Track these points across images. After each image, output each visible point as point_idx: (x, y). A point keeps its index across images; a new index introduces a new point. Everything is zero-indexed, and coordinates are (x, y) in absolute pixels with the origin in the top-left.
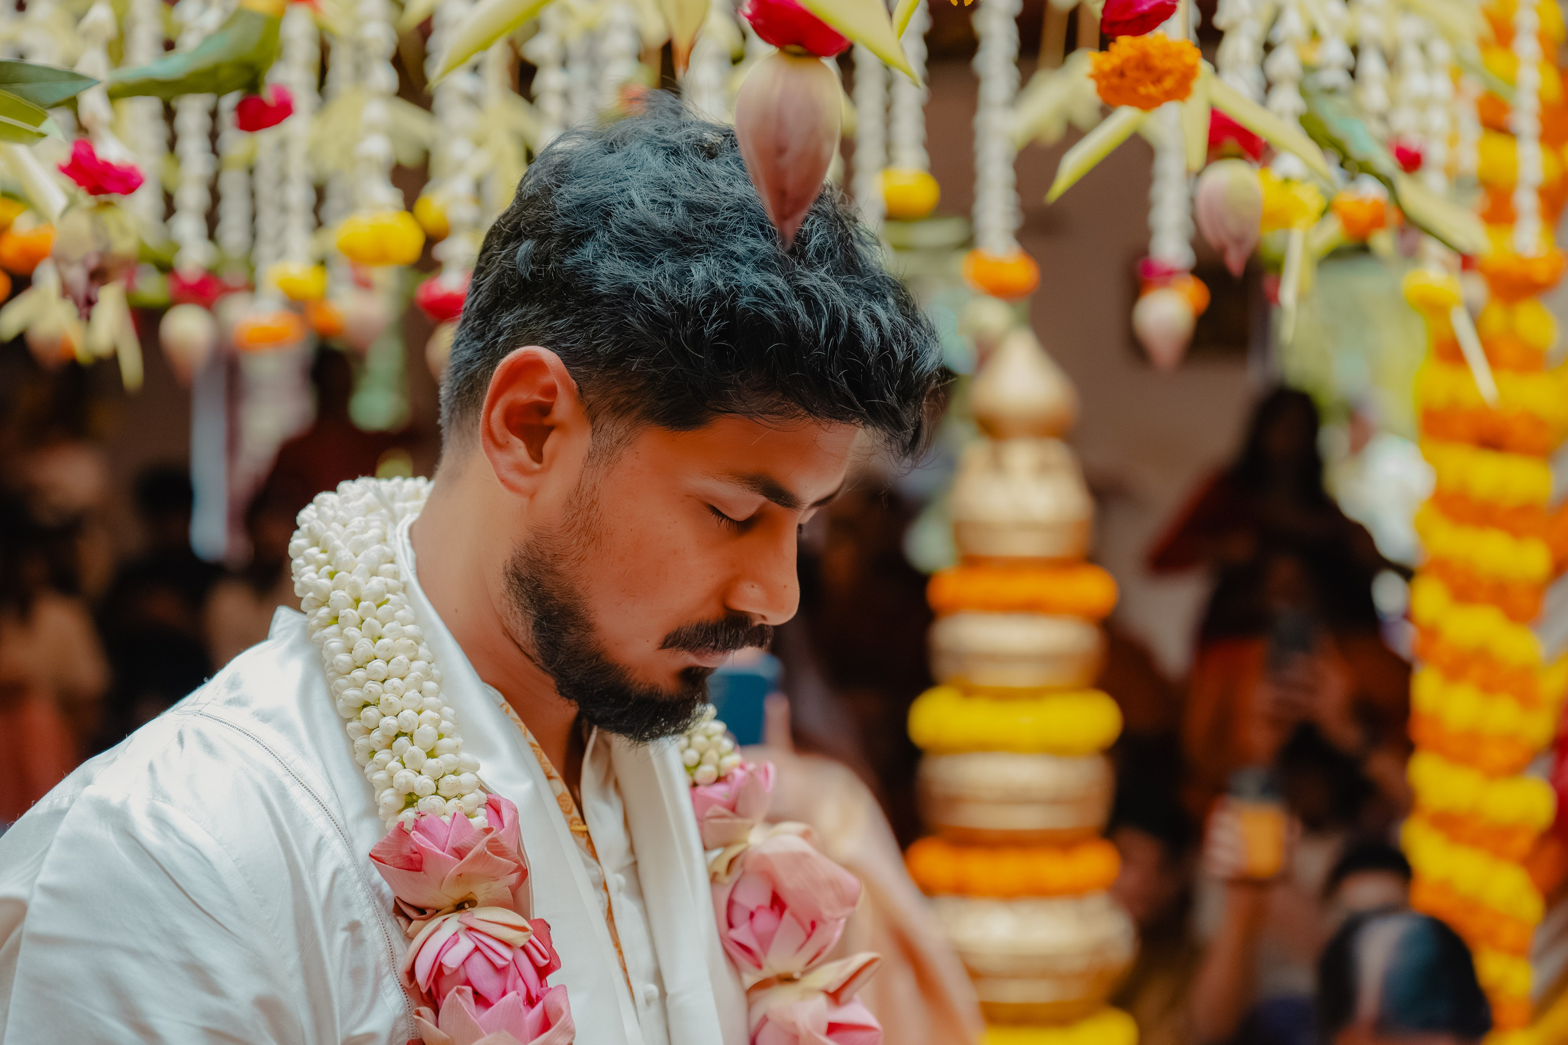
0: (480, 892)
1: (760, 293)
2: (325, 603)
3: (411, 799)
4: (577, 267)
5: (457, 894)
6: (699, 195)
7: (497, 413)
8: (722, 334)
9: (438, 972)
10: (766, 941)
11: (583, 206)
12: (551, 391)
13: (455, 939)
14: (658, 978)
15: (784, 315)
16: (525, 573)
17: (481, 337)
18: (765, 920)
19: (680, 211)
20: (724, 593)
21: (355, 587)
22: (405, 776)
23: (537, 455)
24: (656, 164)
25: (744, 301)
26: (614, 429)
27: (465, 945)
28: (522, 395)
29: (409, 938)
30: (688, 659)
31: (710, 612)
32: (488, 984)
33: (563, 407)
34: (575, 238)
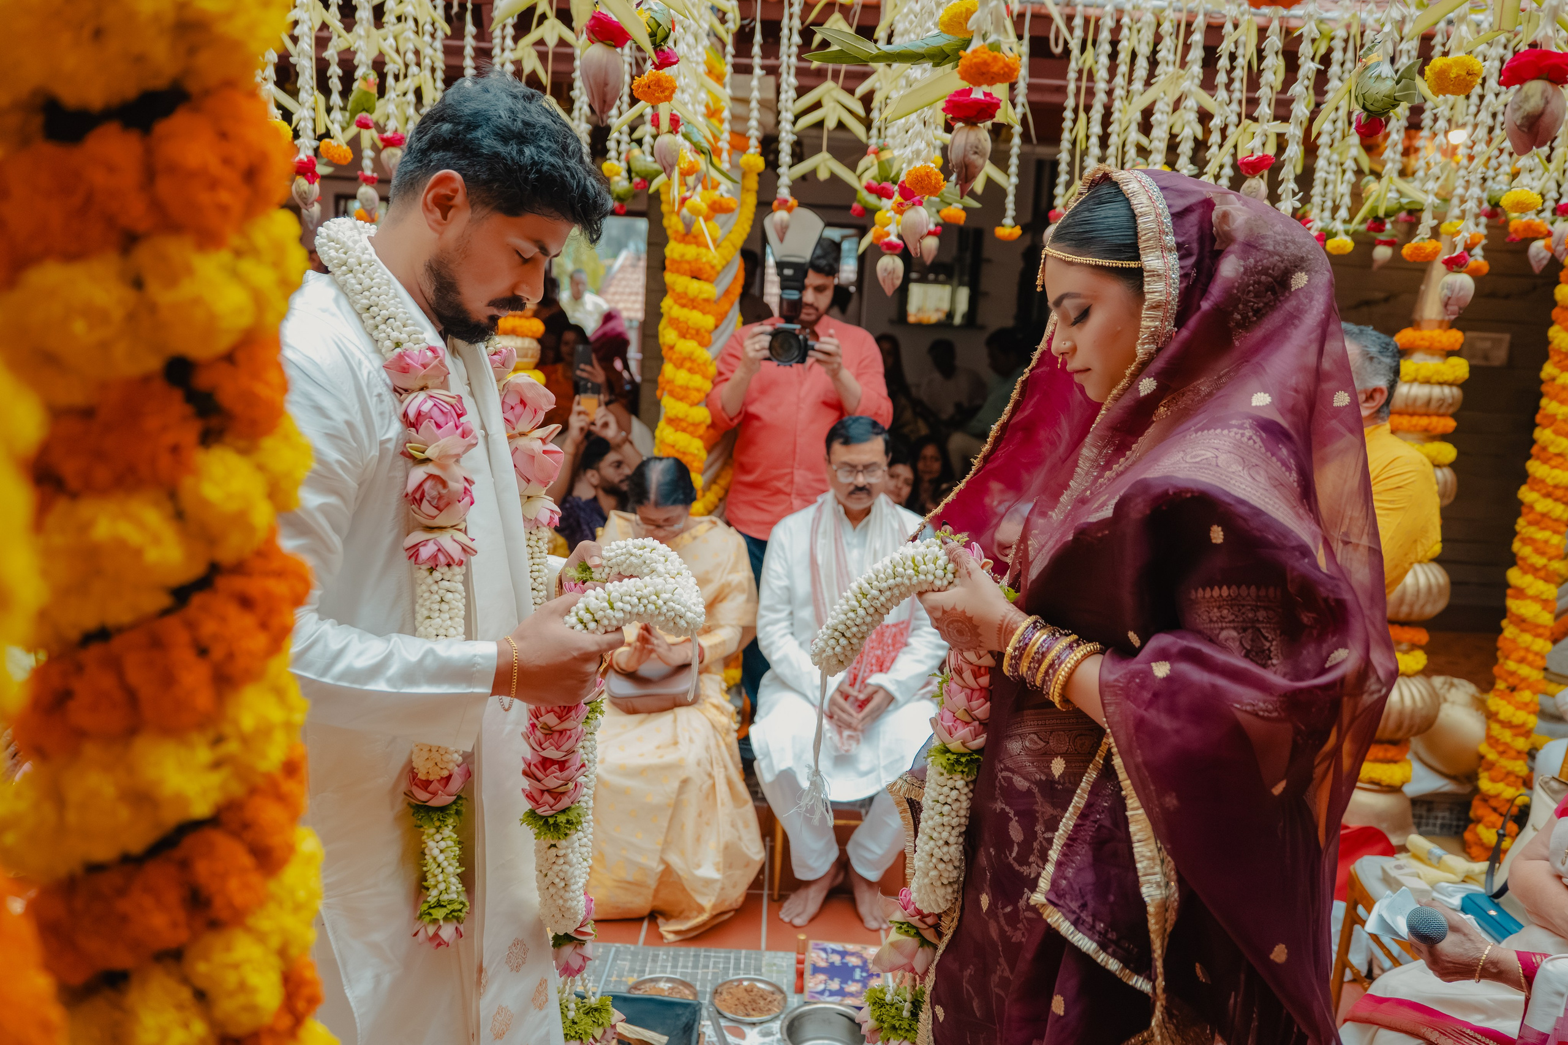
0: (430, 384)
1: (553, 165)
2: (345, 264)
3: (398, 345)
4: (471, 140)
5: (422, 384)
6: (527, 118)
7: (430, 196)
8: (536, 179)
9: (419, 414)
10: (518, 418)
11: (476, 114)
12: (455, 191)
13: (425, 401)
14: (483, 427)
15: (562, 176)
16: (434, 266)
17: (420, 161)
18: (519, 409)
19: (520, 124)
20: (515, 287)
21: (359, 258)
22: (395, 335)
23: (445, 217)
24: (509, 101)
25: (545, 168)
26: (481, 212)
27: (430, 403)
28: (443, 191)
29: (402, 402)
30: (494, 311)
31: (508, 294)
32: (441, 419)
33: (459, 199)
34: (472, 126)
